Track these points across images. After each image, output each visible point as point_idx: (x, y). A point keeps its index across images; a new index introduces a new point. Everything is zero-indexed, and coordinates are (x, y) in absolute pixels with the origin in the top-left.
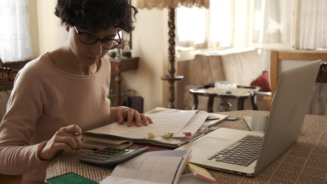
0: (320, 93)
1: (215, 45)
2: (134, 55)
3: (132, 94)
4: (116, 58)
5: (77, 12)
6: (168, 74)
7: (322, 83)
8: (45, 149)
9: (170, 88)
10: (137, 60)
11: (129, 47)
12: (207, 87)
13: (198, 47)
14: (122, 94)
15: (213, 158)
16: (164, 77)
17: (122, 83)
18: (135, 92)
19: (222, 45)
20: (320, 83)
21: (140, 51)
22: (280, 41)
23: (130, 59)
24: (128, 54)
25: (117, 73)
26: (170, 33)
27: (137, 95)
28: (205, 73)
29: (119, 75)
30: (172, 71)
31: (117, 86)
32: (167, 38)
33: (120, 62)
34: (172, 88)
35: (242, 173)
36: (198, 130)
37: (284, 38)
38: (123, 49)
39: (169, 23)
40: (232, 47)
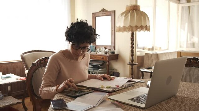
0: (190, 71)
1: (158, 49)
2: (116, 53)
3: (115, 71)
4: (107, 54)
5: (71, 36)
6: (130, 62)
7: (191, 67)
8: (59, 88)
9: (131, 68)
10: (117, 55)
11: (113, 49)
12: (149, 68)
13: (149, 49)
14: (110, 71)
15: (130, 99)
16: (128, 63)
17: (110, 66)
18: (116, 70)
19: (162, 49)
20: (190, 67)
21: (119, 51)
22: (194, 47)
23: (114, 55)
24: (113, 53)
25: (107, 61)
26: (131, 43)
27: (117, 72)
28: (150, 62)
29: (108, 62)
30: (132, 61)
31: (107, 67)
32: (130, 45)
33: (109, 56)
34: (132, 69)
35: (140, 107)
36: (123, 86)
37: (196, 45)
38: (111, 50)
39: (131, 38)
40: (168, 49)
